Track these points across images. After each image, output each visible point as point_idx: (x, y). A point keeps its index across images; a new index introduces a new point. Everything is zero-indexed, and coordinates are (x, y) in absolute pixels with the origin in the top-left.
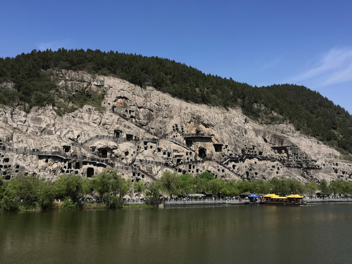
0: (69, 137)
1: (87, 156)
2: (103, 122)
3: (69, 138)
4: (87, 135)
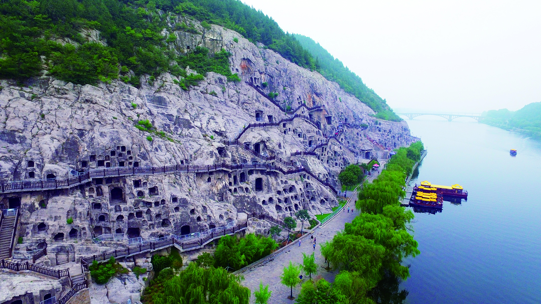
2: (241, 99)
3: (214, 131)
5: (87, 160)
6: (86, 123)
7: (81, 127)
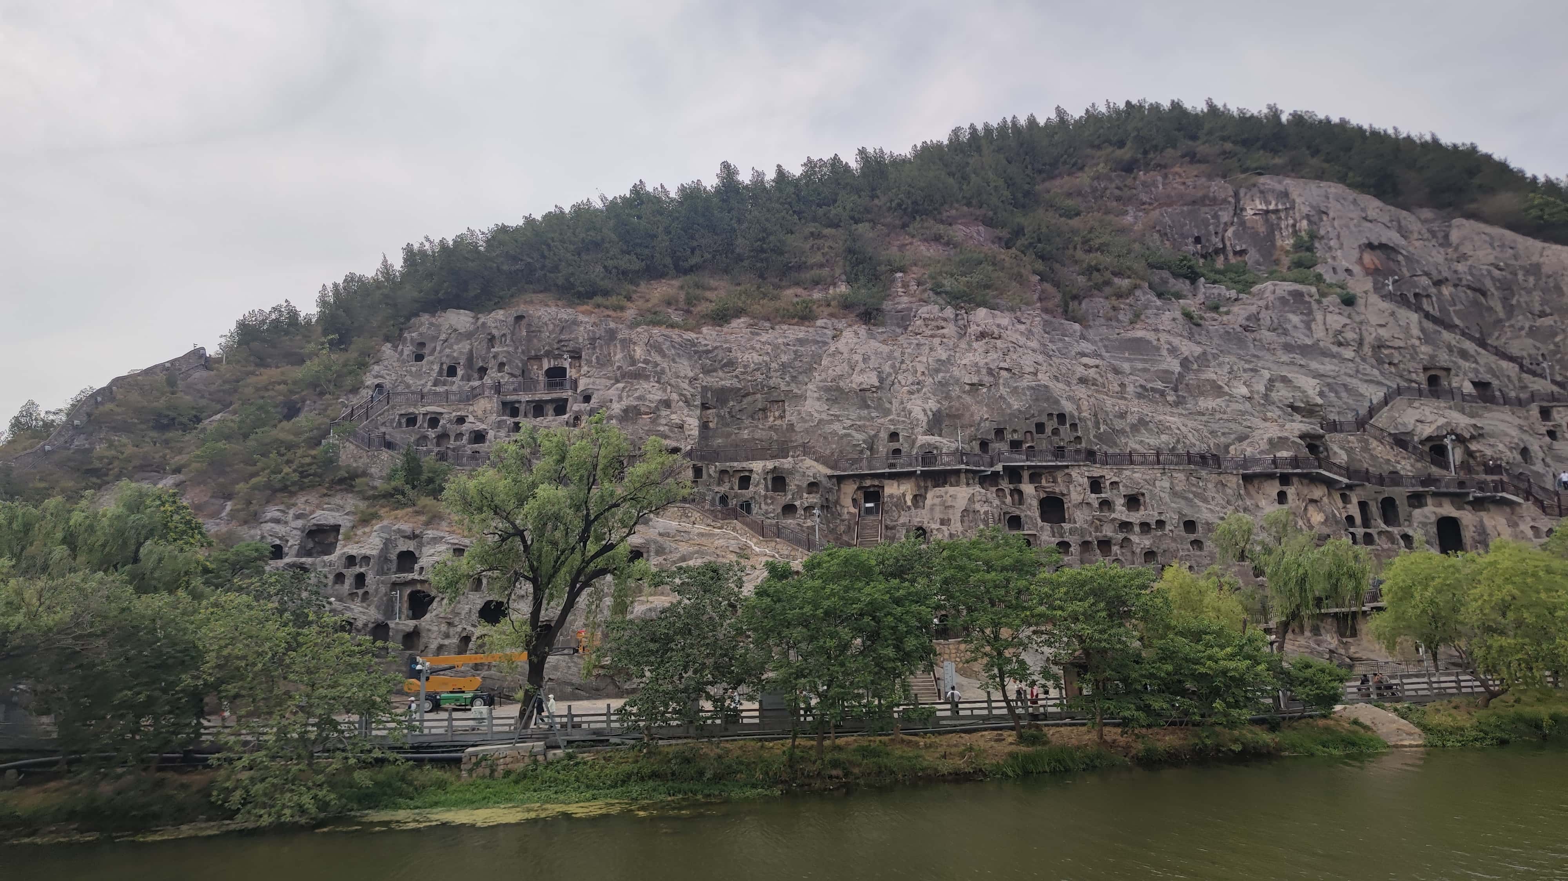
0: (1287, 402)
1: (1402, 473)
2: (1369, 339)
3: (1289, 406)
4: (1341, 390)
5: (989, 437)
6: (984, 371)
7: (975, 380)
